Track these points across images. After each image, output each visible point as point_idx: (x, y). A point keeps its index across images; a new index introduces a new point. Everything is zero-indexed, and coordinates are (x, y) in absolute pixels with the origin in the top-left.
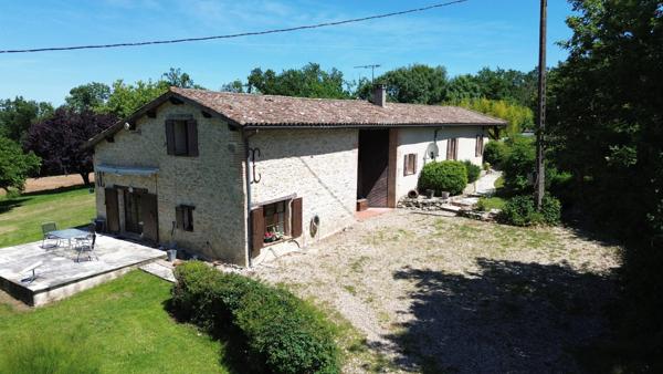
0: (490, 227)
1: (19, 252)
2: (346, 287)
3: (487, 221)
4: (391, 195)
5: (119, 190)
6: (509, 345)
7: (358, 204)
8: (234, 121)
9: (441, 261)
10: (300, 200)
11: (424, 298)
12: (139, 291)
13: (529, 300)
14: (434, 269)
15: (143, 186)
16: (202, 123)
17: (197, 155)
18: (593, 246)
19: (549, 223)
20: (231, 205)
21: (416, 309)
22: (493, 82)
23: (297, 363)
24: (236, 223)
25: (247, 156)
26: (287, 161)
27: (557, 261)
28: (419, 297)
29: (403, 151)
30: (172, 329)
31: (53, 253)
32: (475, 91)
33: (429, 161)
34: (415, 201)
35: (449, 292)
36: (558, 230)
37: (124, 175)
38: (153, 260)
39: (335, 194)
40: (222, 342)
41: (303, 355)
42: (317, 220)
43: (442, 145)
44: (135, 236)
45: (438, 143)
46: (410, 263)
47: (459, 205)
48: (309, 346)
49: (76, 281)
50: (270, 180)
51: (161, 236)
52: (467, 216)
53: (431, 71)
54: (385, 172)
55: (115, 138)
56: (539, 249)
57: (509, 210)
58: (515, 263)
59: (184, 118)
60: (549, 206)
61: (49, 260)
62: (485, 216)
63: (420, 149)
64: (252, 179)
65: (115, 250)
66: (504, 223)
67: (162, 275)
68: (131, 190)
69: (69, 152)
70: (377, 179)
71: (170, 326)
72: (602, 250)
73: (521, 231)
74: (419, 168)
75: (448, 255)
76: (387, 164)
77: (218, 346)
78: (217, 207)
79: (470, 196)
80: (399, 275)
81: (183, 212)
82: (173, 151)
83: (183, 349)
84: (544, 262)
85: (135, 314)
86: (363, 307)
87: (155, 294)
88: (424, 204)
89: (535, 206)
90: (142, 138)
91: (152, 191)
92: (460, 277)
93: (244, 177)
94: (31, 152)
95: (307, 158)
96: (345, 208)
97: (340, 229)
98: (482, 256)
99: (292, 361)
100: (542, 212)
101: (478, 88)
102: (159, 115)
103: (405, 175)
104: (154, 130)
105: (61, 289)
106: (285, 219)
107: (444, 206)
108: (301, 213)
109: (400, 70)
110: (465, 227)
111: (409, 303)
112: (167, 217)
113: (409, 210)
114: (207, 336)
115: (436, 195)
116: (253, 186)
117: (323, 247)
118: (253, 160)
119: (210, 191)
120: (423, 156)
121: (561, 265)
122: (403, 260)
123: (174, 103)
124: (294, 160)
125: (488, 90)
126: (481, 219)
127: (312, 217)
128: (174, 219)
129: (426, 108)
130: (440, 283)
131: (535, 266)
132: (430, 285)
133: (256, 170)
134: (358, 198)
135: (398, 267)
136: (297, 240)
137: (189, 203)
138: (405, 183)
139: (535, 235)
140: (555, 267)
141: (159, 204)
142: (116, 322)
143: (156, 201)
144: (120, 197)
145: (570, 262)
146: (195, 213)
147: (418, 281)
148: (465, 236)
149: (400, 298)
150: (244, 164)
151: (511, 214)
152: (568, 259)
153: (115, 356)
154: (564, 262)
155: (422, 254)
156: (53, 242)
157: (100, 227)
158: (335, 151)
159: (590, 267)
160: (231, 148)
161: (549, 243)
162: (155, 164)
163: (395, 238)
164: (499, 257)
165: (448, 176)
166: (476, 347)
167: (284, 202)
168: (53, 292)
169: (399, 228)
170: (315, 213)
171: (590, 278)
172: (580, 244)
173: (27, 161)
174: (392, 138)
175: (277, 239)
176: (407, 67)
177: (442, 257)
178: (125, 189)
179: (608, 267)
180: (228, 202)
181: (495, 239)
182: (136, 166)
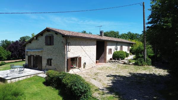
0: (133, 66)
1: (4, 72)
2: (93, 79)
3: (131, 65)
4: (105, 59)
5: (32, 56)
6: (139, 90)
7: (96, 61)
8: (63, 34)
9: (119, 73)
10: (81, 57)
11: (115, 80)
12: (36, 80)
13: (144, 81)
14: (118, 75)
15: (38, 54)
16: (55, 36)
17: (53, 45)
18: (161, 70)
19: (148, 65)
20: (62, 58)
21: (113, 83)
22: (131, 35)
23: (80, 90)
24: (63, 62)
25: (67, 44)
26: (77, 47)
27: (151, 73)
28: (113, 80)
29: (108, 47)
30: (45, 88)
31: (13, 72)
32: (127, 38)
33: (115, 51)
34: (112, 61)
35: (122, 79)
36: (151, 67)
37: (34, 52)
38: (40, 73)
39: (90, 57)
40: (59, 90)
41: (82, 88)
42: (85, 63)
43: (119, 47)
44: (36, 68)
45: (118, 46)
46: (111, 73)
47: (124, 62)
48: (83, 86)
49: (19, 77)
50: (73, 51)
51: (43, 68)
52: (126, 64)
53: (115, 32)
54: (103, 53)
55: (32, 42)
56: (146, 71)
57: (137, 62)
58: (140, 74)
59: (50, 35)
60: (148, 60)
61: (12, 73)
62: (131, 64)
63: (113, 48)
64: (68, 51)
65: (30, 71)
66: (136, 65)
67: (42, 77)
68: (35, 56)
69: (19, 51)
70: (101, 55)
71: (44, 87)
72: (163, 71)
73: (141, 67)
74: (113, 53)
75: (121, 72)
76: (104, 51)
77: (57, 91)
78: (58, 58)
79: (127, 60)
80: (108, 76)
81: (49, 61)
82: (47, 44)
83: (48, 91)
84: (148, 73)
85: (34, 85)
86: (98, 82)
87: (40, 80)
88: (114, 62)
89: (144, 60)
90: (39, 41)
91: (41, 55)
92: (125, 76)
93: (66, 50)
94: (9, 51)
95: (83, 47)
96: (93, 61)
97: (91, 67)
98: (131, 72)
99: (79, 89)
100: (146, 62)
101: (128, 37)
102: (43, 35)
103: (109, 54)
104: (42, 39)
105: (14, 79)
106: (77, 63)
107: (119, 62)
108: (81, 61)
109: (107, 32)
110: (125, 66)
111: (111, 82)
112: (44, 62)
113: (110, 63)
114: (55, 89)
115: (117, 60)
116: (68, 52)
117: (87, 71)
118: (68, 45)
119: (56, 54)
120: (113, 49)
121: (152, 74)
122: (109, 73)
123: (48, 31)
124: (79, 47)
125: (130, 37)
126: (130, 64)
127: (84, 62)
128: (46, 63)
129: (114, 38)
130: (119, 78)
131: (145, 74)
132: (117, 78)
133: (69, 48)
134: (96, 60)
135: (108, 75)
136: (80, 68)
137: (51, 58)
138: (109, 56)
139: (145, 68)
140: (151, 74)
141: (42, 59)
142: (29, 87)
143: (42, 58)
144: (32, 58)
145: (155, 73)
146: (52, 61)
147: (113, 77)
148: (126, 68)
149: (108, 81)
150: (66, 46)
151: (138, 63)
152: (154, 72)
153: (28, 93)
154: (153, 73)
155: (114, 72)
156: (13, 70)
157: (26, 67)
158: (90, 46)
159: (160, 74)
160: (62, 42)
161: (149, 69)
162: (42, 48)
163: (107, 69)
164: (135, 72)
165: (121, 54)
166: (130, 90)
167: (76, 58)
168: (12, 80)
169: (108, 66)
170: (85, 61)
171: (161, 76)
172: (157, 69)
173: (7, 53)
174: (105, 44)
175: (74, 68)
176: (109, 31)
177: (120, 72)
178: (33, 56)
179: (165, 74)
180: (61, 57)
181: (134, 69)
182: (37, 49)
